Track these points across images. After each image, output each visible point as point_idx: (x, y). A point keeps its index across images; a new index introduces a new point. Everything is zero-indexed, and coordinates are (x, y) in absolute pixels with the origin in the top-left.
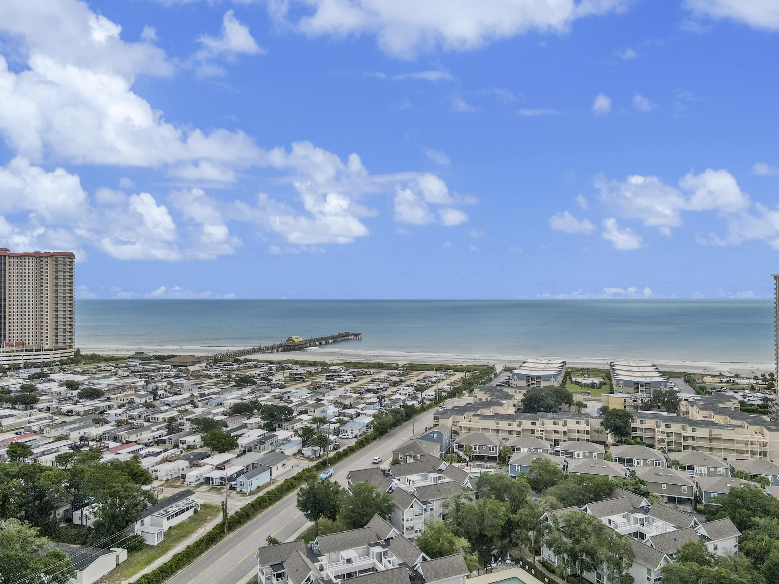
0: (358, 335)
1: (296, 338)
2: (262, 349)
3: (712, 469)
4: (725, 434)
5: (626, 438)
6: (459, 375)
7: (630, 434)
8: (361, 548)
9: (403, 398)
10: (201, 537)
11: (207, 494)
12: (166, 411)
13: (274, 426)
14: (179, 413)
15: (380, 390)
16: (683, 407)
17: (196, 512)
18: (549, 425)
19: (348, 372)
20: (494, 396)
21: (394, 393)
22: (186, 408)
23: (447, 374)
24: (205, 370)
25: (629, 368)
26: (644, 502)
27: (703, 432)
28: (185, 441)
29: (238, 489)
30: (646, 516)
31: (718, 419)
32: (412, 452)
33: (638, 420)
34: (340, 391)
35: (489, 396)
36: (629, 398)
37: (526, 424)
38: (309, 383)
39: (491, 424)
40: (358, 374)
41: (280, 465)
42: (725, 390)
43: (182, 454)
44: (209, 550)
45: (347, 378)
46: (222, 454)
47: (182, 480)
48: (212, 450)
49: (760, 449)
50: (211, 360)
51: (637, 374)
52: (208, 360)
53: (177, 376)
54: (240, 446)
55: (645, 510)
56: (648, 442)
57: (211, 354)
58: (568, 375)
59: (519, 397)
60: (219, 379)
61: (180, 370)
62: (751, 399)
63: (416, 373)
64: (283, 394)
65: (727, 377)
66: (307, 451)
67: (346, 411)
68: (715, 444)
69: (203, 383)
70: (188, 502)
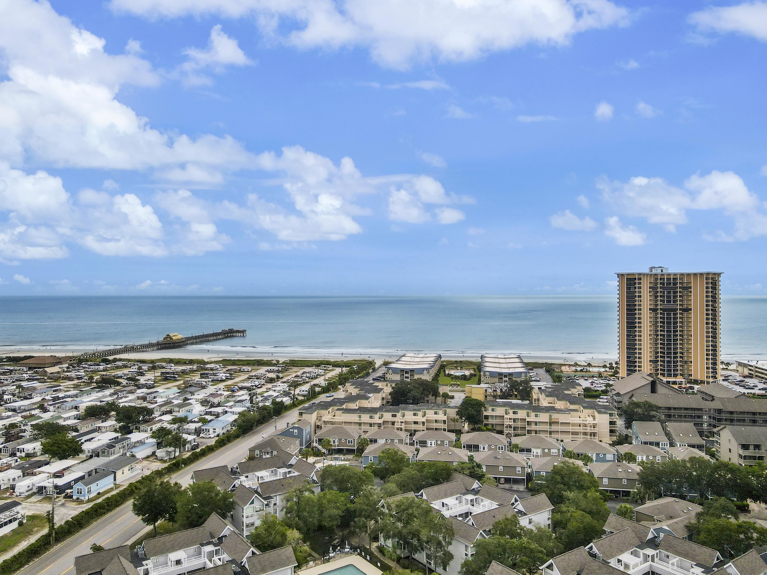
0: (243, 332)
1: (174, 336)
2: (135, 347)
3: (546, 451)
4: (562, 418)
5: (479, 426)
6: (338, 370)
7: (482, 422)
8: (192, 549)
9: (275, 394)
10: (21, 551)
11: (38, 504)
12: (9, 417)
13: (131, 428)
14: (22, 419)
15: (254, 387)
16: (535, 394)
17: (21, 524)
18: (409, 416)
19: (225, 370)
20: (363, 390)
21: (268, 390)
22: (32, 414)
23: (327, 370)
24: (67, 372)
25: (497, 360)
26: (476, 485)
27: (544, 417)
28: (23, 449)
29: (75, 497)
30: (476, 497)
31: (560, 405)
32: (269, 449)
33: (490, 408)
34: (211, 389)
35: (359, 391)
36: (489, 388)
37: (388, 416)
38: (182, 382)
39: (354, 418)
40: (235, 372)
41: (126, 469)
42: (577, 378)
43: (17, 464)
44: (31, 563)
45: (222, 376)
46: (63, 460)
47: (12, 491)
48: (51, 458)
49: (591, 430)
50: (74, 360)
51: (502, 366)
52: (71, 361)
53: (31, 379)
54: (87, 452)
55: (475, 492)
56: (498, 428)
57: (75, 354)
58: (443, 367)
59: (387, 390)
60: (81, 381)
61: (36, 372)
62: (597, 386)
63: (295, 369)
64: (148, 394)
65: (582, 366)
66: (160, 453)
67: (213, 410)
68: (554, 428)
69: (60, 386)
70: (11, 514)
